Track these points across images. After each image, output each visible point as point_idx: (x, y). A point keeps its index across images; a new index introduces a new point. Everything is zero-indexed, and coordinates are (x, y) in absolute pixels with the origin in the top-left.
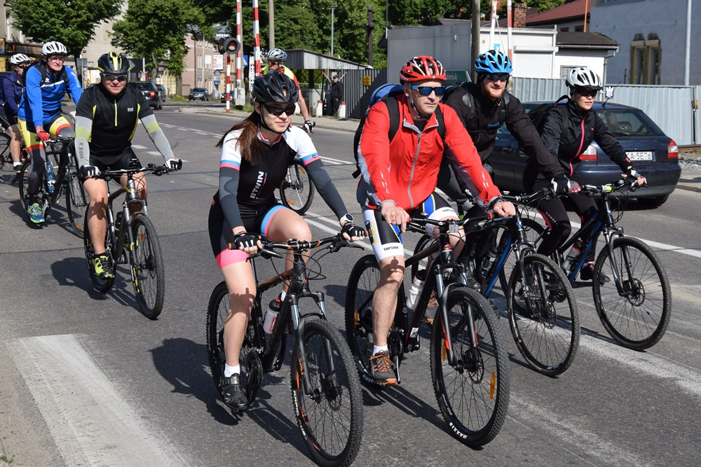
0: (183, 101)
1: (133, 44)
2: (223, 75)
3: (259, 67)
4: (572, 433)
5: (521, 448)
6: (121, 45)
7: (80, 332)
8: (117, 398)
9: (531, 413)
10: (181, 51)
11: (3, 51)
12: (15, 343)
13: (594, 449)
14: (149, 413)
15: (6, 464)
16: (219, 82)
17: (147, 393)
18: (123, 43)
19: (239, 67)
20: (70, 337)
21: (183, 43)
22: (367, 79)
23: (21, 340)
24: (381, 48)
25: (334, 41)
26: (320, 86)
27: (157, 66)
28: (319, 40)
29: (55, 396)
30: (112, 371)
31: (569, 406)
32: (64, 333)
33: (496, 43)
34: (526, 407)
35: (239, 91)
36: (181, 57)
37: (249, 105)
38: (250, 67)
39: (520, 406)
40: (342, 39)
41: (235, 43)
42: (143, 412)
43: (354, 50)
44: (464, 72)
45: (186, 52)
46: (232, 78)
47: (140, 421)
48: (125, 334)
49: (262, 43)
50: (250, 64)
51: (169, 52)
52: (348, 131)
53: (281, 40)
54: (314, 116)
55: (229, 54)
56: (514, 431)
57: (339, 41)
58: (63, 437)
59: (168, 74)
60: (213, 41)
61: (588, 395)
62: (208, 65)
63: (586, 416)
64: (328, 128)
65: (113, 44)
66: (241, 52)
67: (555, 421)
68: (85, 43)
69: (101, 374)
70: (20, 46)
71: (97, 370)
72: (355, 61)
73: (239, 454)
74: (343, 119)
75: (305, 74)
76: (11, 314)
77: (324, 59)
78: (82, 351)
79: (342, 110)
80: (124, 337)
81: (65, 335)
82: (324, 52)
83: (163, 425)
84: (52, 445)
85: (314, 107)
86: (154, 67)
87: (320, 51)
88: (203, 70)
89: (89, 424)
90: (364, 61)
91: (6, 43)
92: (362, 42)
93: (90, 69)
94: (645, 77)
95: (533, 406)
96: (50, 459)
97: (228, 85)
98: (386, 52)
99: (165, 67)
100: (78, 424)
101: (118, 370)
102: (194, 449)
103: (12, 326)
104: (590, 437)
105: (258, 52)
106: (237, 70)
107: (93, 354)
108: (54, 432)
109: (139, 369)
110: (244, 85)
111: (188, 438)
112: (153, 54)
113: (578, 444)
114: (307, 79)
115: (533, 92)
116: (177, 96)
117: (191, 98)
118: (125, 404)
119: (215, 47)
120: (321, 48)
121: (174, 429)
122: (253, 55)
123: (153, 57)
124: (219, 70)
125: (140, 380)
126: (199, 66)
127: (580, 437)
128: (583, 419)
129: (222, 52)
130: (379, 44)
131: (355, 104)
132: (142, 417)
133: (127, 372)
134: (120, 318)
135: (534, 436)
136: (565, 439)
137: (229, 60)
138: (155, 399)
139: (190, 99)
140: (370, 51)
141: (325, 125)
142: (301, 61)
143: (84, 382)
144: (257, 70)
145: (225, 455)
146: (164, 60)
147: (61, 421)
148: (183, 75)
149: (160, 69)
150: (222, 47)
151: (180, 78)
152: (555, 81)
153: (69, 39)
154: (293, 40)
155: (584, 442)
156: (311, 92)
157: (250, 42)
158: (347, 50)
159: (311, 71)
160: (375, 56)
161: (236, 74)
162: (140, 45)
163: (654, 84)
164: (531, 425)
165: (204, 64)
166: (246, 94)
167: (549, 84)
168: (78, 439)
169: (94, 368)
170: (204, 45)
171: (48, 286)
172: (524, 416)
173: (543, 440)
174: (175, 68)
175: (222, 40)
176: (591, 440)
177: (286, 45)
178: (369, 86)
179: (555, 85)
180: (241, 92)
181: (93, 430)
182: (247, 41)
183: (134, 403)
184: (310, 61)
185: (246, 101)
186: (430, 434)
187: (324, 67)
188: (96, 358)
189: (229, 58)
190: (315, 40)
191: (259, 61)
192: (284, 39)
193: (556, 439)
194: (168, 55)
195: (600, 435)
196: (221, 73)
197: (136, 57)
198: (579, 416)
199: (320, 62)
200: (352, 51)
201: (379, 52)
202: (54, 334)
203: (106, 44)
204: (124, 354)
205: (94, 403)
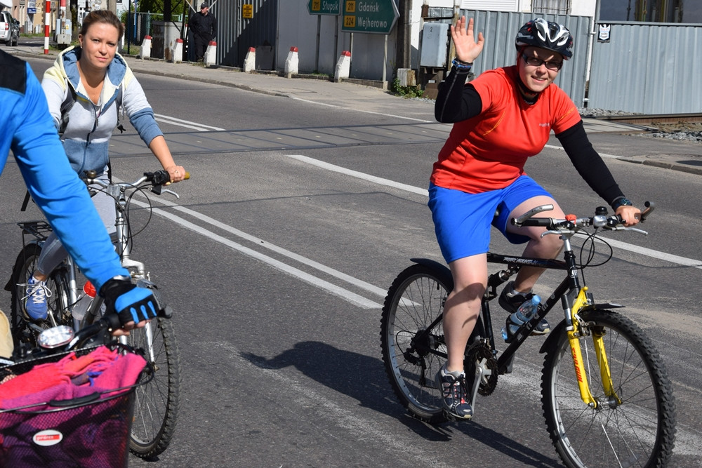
16: (34, 10)
22: (248, 9)
26: (180, 17)
35: (62, 24)
44: (389, 1)
46: (54, 5)
52: (218, 83)
54: (171, 61)
64: (191, 79)
74: (212, 67)
79: (211, 54)
85: (171, 48)
94: (660, 10)
97: (48, 15)
110: (70, 15)
114: (162, 8)
115: (491, 31)
131: (229, 45)
141: (186, 74)
152: (523, 15)
156: (168, 26)
163: (673, 22)
166: (73, 29)
178: (250, 19)
180: (66, 25)
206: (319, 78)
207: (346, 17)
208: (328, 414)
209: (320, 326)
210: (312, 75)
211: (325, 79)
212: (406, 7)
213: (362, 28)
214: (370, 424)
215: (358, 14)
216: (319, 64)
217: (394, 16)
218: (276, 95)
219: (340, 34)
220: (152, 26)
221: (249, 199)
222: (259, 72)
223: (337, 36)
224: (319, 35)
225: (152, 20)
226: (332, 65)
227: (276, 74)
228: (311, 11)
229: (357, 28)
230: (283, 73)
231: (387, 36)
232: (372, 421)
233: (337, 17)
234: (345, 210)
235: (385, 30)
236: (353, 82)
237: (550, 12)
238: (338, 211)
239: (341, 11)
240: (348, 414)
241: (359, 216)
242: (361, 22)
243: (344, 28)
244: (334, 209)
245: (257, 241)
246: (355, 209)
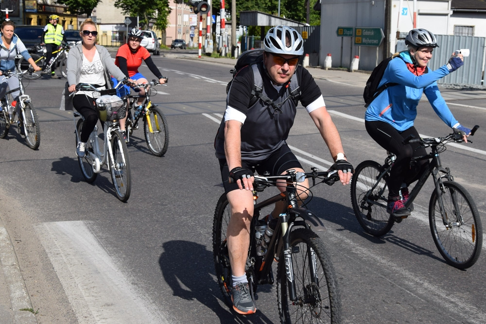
0: (166, 49)
1: (131, 6)
2: (197, 30)
3: (224, 24)
4: (457, 306)
5: (417, 315)
6: (122, 6)
7: (88, 219)
8: (114, 268)
9: (426, 289)
10: (166, 11)
11: (35, 10)
12: (41, 226)
13: (474, 318)
14: (138, 280)
15: (33, 315)
16: (193, 35)
17: (136, 266)
18: (123, 5)
19: (209, 24)
20: (80, 223)
21: (168, 6)
22: (305, 34)
23: (45, 224)
24: (316, 10)
25: (281, 5)
27: (147, 23)
28: (269, 4)
29: (69, 266)
30: (111, 248)
31: (455, 285)
32: (76, 220)
33: (405, 7)
34: (421, 284)
35: (208, 42)
36: (165, 16)
37: (216, 53)
38: (217, 24)
39: (417, 283)
40: (287, 3)
41: (206, 6)
42: (133, 280)
43: (296, 12)
44: (379, 30)
45: (170, 12)
46: (204, 32)
47: (131, 286)
48: (121, 221)
49: (226, 6)
50: (217, 21)
51: (157, 12)
53: (240, 4)
55: (201, 14)
56: (412, 302)
57: (285, 5)
58: (74, 296)
59: (156, 29)
60: (189, 4)
61: (470, 277)
62: (185, 22)
63: (468, 293)
65: (116, 5)
66: (210, 12)
67: (444, 296)
68: (95, 5)
69: (102, 251)
70: (47, 7)
71: (99, 247)
72: (296, 20)
73: (204, 313)
75: (258, 30)
76: (38, 205)
77: (273, 19)
78: (89, 233)
80: (120, 224)
81: (77, 221)
82: (273, 13)
83: (147, 290)
84: (66, 302)
86: (146, 23)
87: (270, 13)
88: (182, 26)
89: (94, 287)
90: (303, 20)
91: (38, 4)
92: (302, 6)
93: (99, 24)
95: (427, 284)
96: (65, 312)
97: (201, 37)
98: (320, 14)
99: (154, 23)
100: (85, 287)
101: (115, 248)
102: (170, 308)
103: (38, 213)
104: (471, 309)
105: (223, 12)
106: (207, 26)
107: (97, 236)
108: (67, 292)
109: (130, 248)
110: (212, 37)
111: (166, 300)
112: (145, 13)
113: (461, 314)
114: (260, 34)
116: (163, 45)
117: (173, 46)
118: (120, 273)
119: (191, 9)
120: (271, 10)
121: (156, 293)
122: (219, 15)
123: (145, 16)
124: (194, 26)
125: (131, 256)
126: (179, 23)
127: (463, 308)
128: (466, 295)
129: (196, 12)
130: (314, 8)
132: (132, 283)
133: (121, 250)
134: (117, 210)
135: (427, 307)
136: (452, 310)
137: (201, 19)
138: (142, 270)
139: (172, 48)
140: (307, 13)
142: (255, 20)
143: (90, 256)
144: (222, 26)
145: (193, 313)
146: (153, 18)
147: (73, 285)
148: (167, 30)
149: (150, 25)
150: (196, 9)
151: (165, 32)
152: (449, 37)
153: (84, 2)
154: (250, 4)
155: (466, 312)
157: (217, 5)
158: (290, 12)
159: (263, 28)
160: (311, 17)
161: (206, 29)
162: (136, 6)
164: (425, 298)
165: (182, 21)
166: (214, 45)
167: (445, 39)
168: (85, 298)
169: (97, 246)
170: (183, 7)
171: (65, 185)
172: (420, 292)
173: (434, 310)
174: (161, 24)
175: (197, 3)
176: (472, 311)
177: (244, 8)
178: (306, 39)
179: (449, 40)
180: (210, 43)
181: (96, 291)
182: (214, 4)
183: (127, 273)
184: (262, 20)
185: (214, 49)
186: (347, 302)
187: (273, 24)
188: (99, 239)
189: (201, 17)
190: (266, 4)
191: (224, 19)
192: (243, 3)
193: (444, 309)
194: (156, 14)
195: (479, 308)
196: (195, 28)
197: (132, 16)
198: (463, 293)
199: (270, 21)
200: (294, 13)
201: (315, 14)
202: (69, 220)
203: (110, 5)
204: (120, 236)
205: (97, 272)
206: (343, 70)
207: (357, 38)
208: (347, 246)
209: (343, 200)
210: (339, 68)
211: (346, 70)
212: (388, 32)
213: (365, 44)
214: (369, 251)
215: (362, 36)
216: (343, 62)
217: (381, 37)
218: (320, 79)
219: (354, 47)
220: (255, 43)
221: (305, 133)
222: (311, 67)
223: (351, 48)
224: (342, 47)
225: (255, 40)
226: (349, 63)
227: (320, 68)
228: (338, 35)
229: (362, 44)
230: (323, 68)
231: (378, 48)
232: (370, 249)
233: (352, 38)
234: (356, 139)
235: (377, 45)
236: (360, 72)
237: (464, 35)
238: (353, 140)
239: (354, 35)
240: (357, 246)
241: (363, 142)
242: (364, 40)
243: (355, 44)
244: (350, 139)
245: (310, 155)
246: (361, 139)
